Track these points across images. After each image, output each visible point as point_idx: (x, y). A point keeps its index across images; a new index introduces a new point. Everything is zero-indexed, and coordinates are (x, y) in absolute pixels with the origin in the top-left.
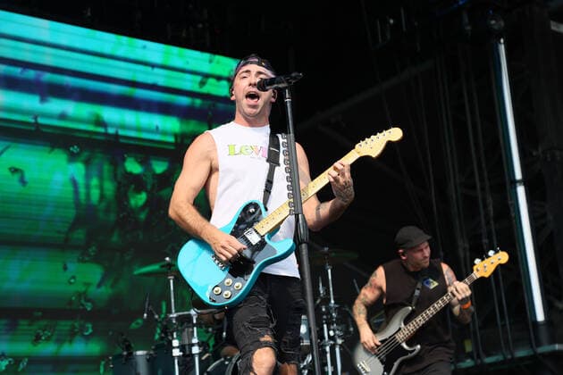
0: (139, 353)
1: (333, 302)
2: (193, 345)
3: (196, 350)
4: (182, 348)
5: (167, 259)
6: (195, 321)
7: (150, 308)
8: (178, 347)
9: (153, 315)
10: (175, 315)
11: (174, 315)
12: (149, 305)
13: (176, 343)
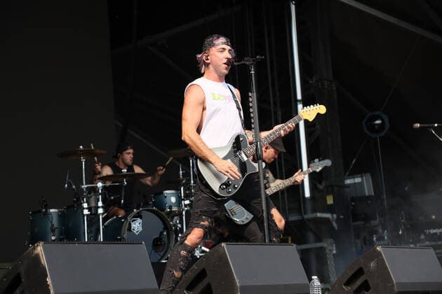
0: (52, 210)
1: (192, 182)
2: (99, 207)
3: (100, 211)
4: (89, 209)
5: (81, 147)
6: (100, 191)
7: (70, 181)
8: (87, 208)
9: (72, 185)
10: (86, 186)
11: (84, 186)
12: (69, 179)
13: (85, 205)
